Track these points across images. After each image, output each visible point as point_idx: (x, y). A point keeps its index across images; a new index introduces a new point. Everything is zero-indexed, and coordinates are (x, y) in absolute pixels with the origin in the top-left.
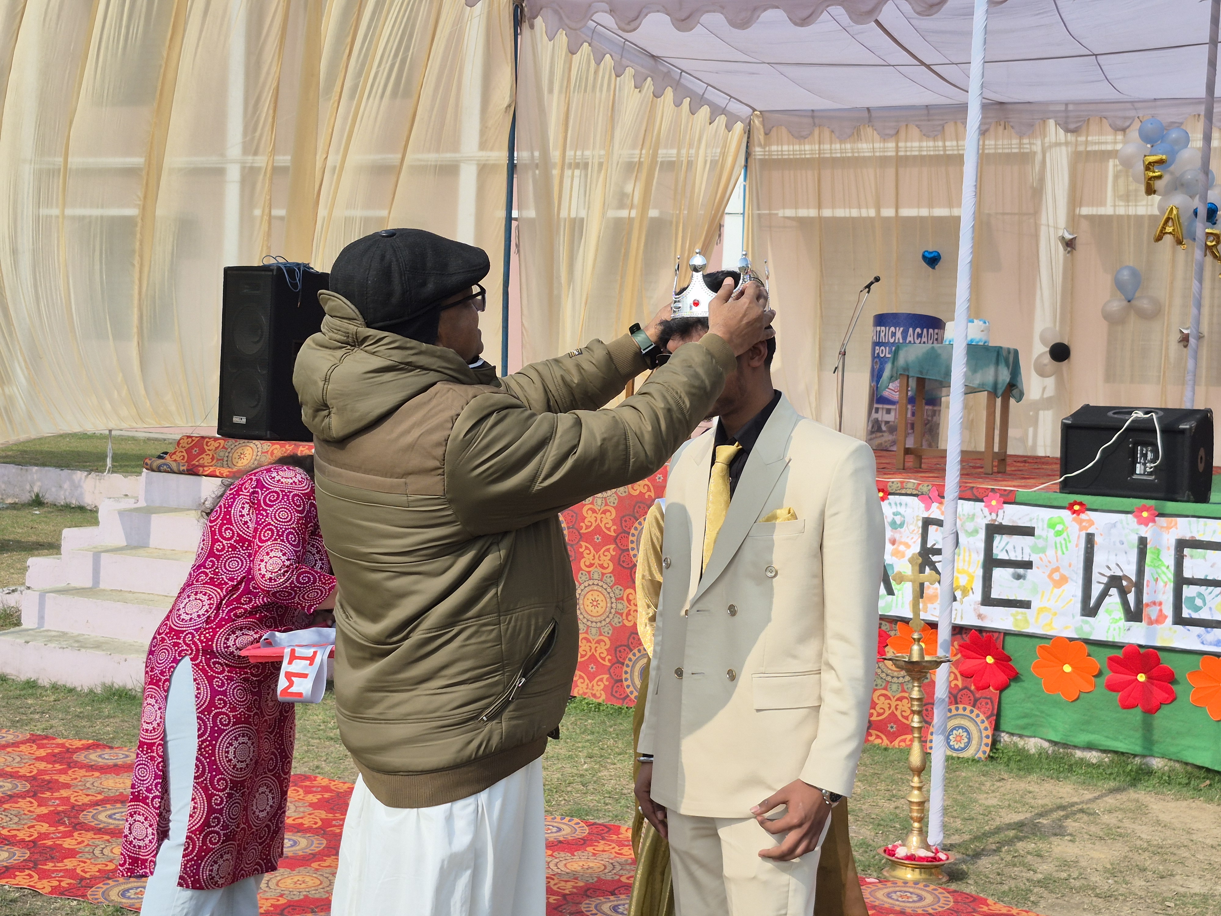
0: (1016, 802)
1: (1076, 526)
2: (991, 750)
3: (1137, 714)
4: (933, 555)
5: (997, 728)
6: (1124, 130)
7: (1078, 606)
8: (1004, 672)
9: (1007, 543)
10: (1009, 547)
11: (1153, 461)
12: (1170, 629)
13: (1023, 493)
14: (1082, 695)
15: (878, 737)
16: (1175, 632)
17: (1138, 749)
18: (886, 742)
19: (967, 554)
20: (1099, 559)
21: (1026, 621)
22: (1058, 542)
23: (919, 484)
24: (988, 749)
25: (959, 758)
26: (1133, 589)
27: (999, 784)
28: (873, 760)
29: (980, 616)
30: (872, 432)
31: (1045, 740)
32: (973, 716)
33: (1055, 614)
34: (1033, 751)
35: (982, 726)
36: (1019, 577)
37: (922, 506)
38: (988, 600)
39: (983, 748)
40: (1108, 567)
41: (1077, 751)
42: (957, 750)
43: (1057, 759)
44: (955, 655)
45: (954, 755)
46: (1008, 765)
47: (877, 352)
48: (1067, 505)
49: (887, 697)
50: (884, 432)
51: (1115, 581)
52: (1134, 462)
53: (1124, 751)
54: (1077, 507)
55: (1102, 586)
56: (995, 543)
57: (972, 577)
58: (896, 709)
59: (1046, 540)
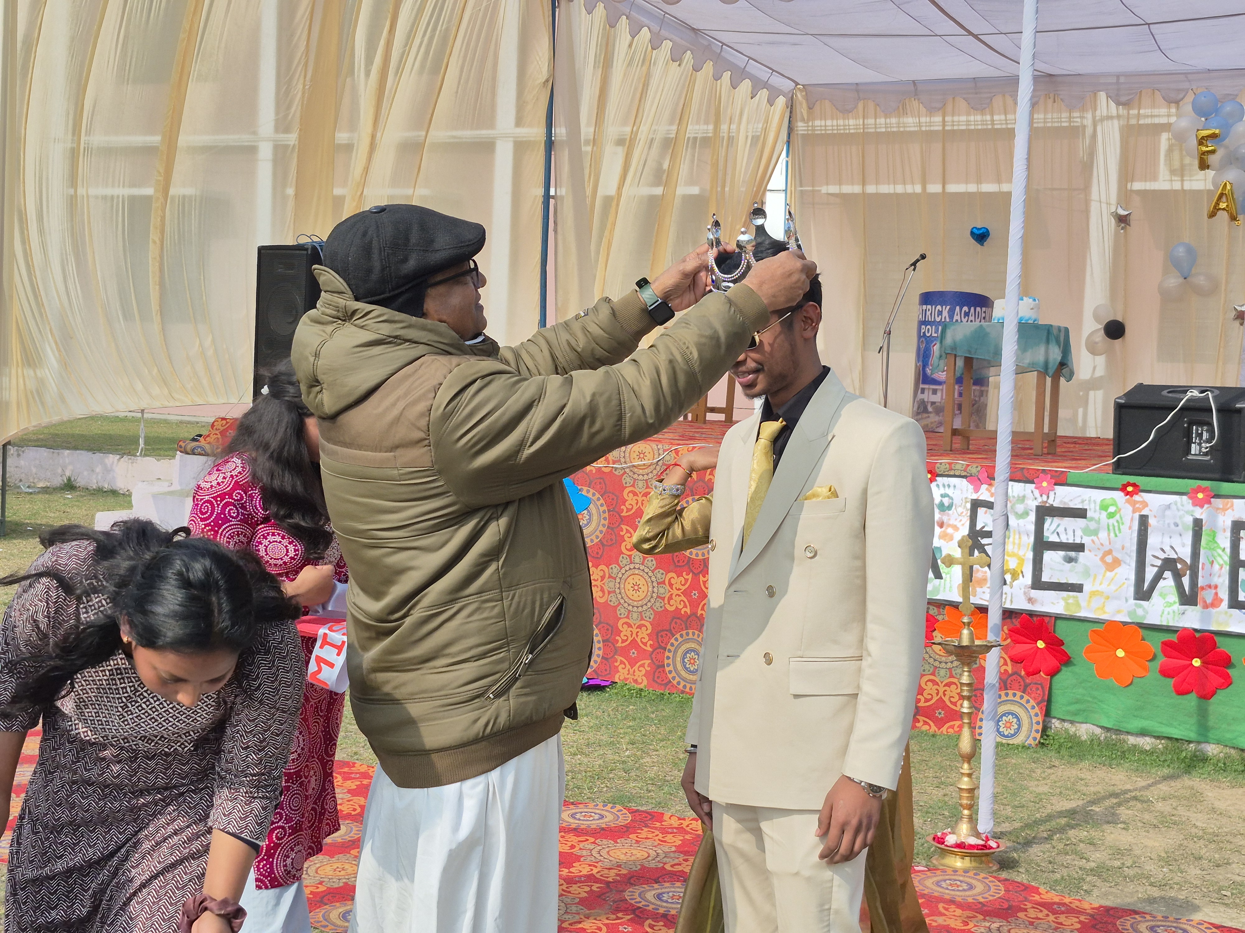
0: (1067, 789)
1: (1131, 509)
2: (1041, 737)
3: (1192, 699)
4: (982, 538)
5: (1047, 714)
6: (1177, 102)
7: (1132, 590)
8: (1055, 656)
9: (1058, 526)
10: (1061, 530)
11: (1208, 441)
12: (1226, 613)
13: (1074, 474)
14: (1136, 680)
15: (926, 723)
16: (1231, 615)
17: (1192, 736)
18: (934, 728)
19: (1017, 536)
20: (1153, 540)
21: (1078, 605)
22: (1111, 524)
23: (968, 465)
24: (1038, 736)
25: (1008, 744)
26: (1188, 572)
27: (1050, 771)
28: (921, 747)
29: (1030, 600)
30: (918, 413)
31: (1097, 726)
32: (1023, 702)
33: (1108, 598)
34: (1084, 738)
35: (1032, 713)
36: (1070, 560)
37: (971, 487)
38: (1038, 584)
39: (1034, 734)
40: (1162, 550)
41: (1129, 737)
42: (1007, 736)
43: (1110, 746)
44: (1005, 640)
45: (1004, 741)
46: (1059, 752)
47: (923, 331)
48: (1121, 487)
49: (935, 683)
50: (930, 412)
51: (1169, 564)
52: (1189, 442)
53: (1179, 737)
54: (1130, 489)
55: (1156, 569)
56: (1046, 526)
57: (1022, 561)
58: (945, 695)
59: (1098, 522)
